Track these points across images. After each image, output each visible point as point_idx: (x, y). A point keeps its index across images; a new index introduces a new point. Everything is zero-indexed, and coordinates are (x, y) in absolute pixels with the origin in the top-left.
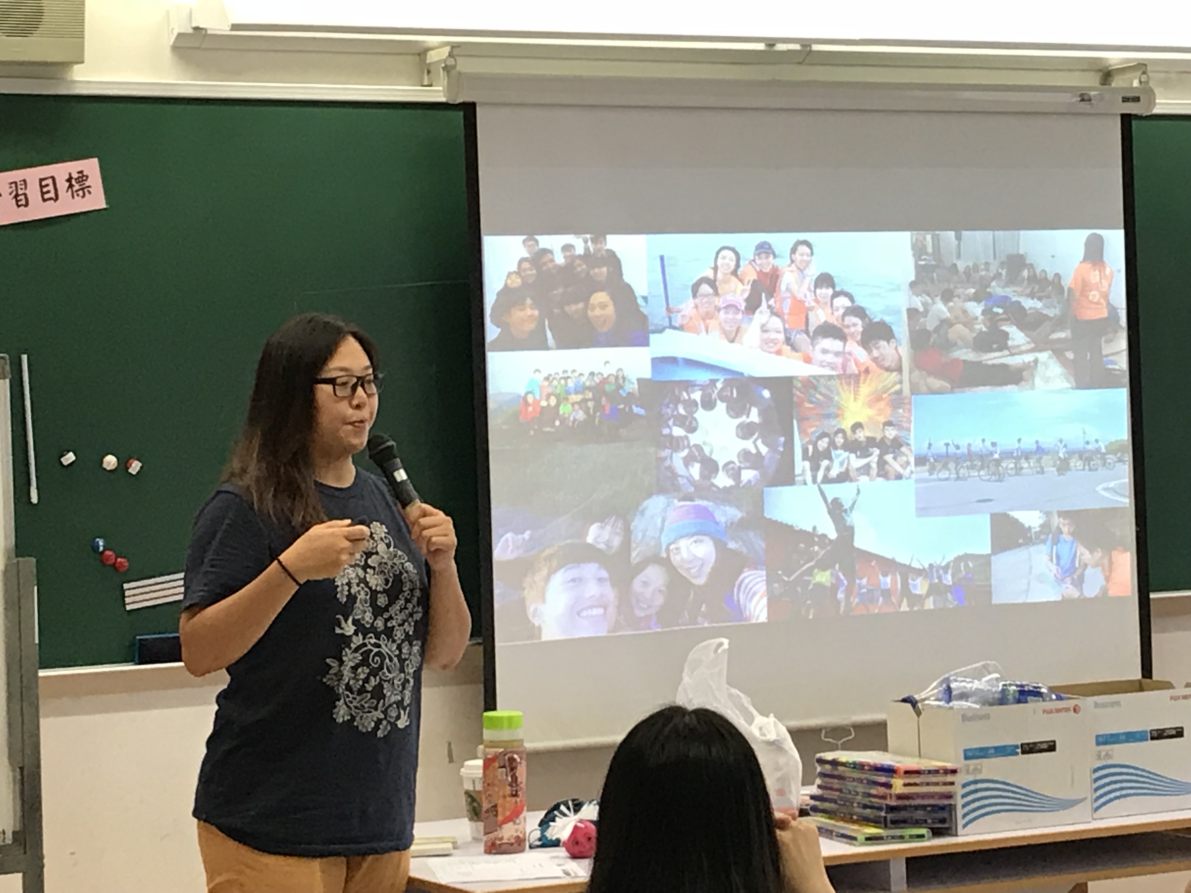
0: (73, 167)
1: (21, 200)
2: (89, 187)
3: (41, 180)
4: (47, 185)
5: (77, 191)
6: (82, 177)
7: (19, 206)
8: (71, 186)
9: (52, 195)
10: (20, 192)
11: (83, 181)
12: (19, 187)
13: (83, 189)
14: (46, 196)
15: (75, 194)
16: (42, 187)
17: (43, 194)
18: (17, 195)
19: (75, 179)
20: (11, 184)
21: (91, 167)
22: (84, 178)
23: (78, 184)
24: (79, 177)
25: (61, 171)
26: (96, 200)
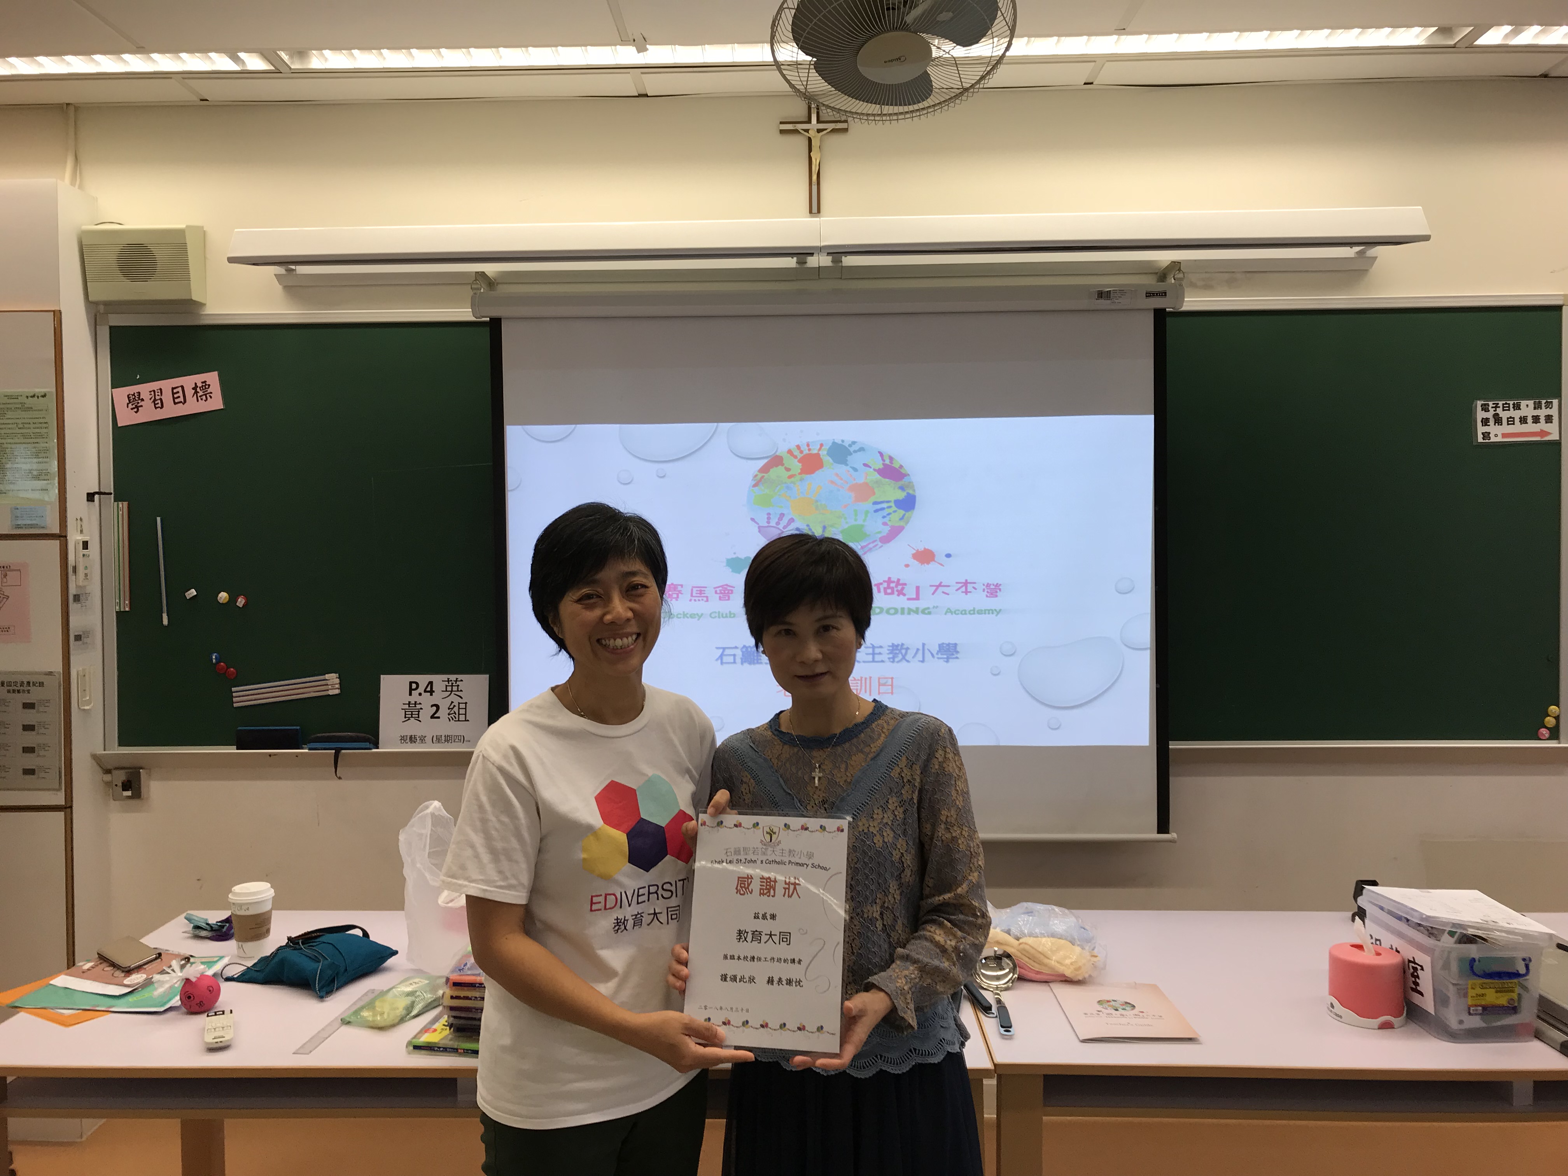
0: (198, 379)
1: (158, 404)
2: (211, 393)
3: (173, 389)
4: (178, 392)
5: (200, 396)
6: (205, 385)
8: (196, 392)
9: (182, 399)
10: (157, 397)
12: (156, 394)
14: (176, 401)
15: (199, 398)
16: (173, 394)
17: (174, 399)
18: (155, 400)
19: (200, 387)
20: (150, 392)
21: (212, 378)
22: (207, 387)
23: (202, 391)
24: (203, 386)
25: (188, 381)
26: (216, 402)
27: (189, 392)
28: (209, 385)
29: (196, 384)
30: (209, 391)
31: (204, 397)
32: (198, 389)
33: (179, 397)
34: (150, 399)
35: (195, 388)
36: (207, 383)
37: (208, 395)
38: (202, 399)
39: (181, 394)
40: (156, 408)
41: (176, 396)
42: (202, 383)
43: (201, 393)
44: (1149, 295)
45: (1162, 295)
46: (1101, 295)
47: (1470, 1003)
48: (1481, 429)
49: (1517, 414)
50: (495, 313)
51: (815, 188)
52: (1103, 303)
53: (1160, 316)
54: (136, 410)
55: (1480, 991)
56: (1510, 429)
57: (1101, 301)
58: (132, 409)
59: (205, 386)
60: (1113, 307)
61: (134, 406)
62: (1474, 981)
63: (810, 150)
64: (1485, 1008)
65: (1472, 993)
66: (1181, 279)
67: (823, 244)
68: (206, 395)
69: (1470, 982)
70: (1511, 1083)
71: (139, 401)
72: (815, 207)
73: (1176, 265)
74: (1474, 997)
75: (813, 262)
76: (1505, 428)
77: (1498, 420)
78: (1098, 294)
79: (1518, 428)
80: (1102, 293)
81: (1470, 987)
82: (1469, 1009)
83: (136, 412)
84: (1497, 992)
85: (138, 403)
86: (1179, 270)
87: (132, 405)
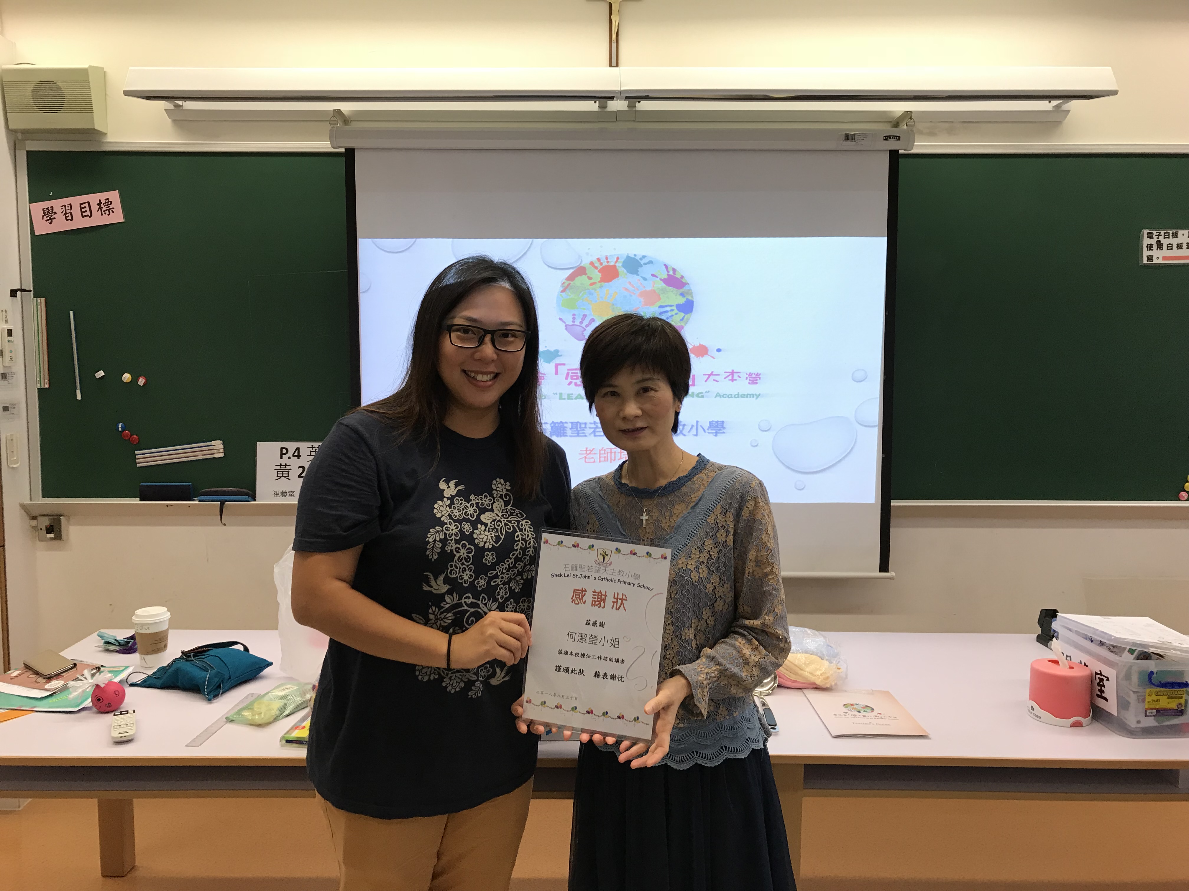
0: (102, 196)
1: (68, 216)
2: (113, 208)
3: (81, 204)
4: (85, 207)
5: (104, 211)
8: (101, 208)
9: (88, 213)
10: (68, 211)
11: (108, 205)
12: (67, 208)
14: (84, 214)
16: (81, 208)
17: (82, 212)
18: (66, 214)
19: (104, 204)
20: (62, 206)
21: (114, 196)
22: (110, 203)
23: (106, 207)
24: (106, 203)
25: (94, 198)
26: (117, 217)
27: (95, 208)
28: (111, 202)
29: (100, 200)
30: (111, 206)
31: (107, 212)
32: (102, 205)
33: (86, 211)
34: (62, 212)
35: (100, 204)
36: (110, 200)
37: (110, 210)
38: (105, 213)
39: (87, 209)
40: (67, 220)
41: (83, 210)
42: (106, 200)
43: (104, 208)
44: (887, 138)
45: (897, 139)
46: (847, 137)
47: (1146, 707)
48: (1146, 253)
49: (1174, 241)
50: (350, 145)
51: (614, 45)
52: (850, 145)
53: (894, 155)
54: (50, 221)
55: (1154, 697)
56: (1170, 253)
57: (848, 143)
58: (47, 221)
59: (108, 202)
60: (859, 148)
61: (48, 218)
62: (1150, 690)
63: (611, 14)
64: (1158, 711)
65: (1148, 699)
66: (913, 126)
67: (623, 89)
68: (109, 210)
69: (1148, 690)
70: (1178, 770)
71: (53, 214)
72: (614, 61)
73: (908, 115)
74: (1150, 702)
75: (613, 106)
76: (1165, 252)
77: (1160, 246)
78: (845, 137)
79: (1175, 252)
80: (848, 136)
81: (1147, 694)
82: (1146, 711)
83: (50, 223)
84: (1168, 698)
85: (52, 216)
86: (911, 118)
87: (47, 217)
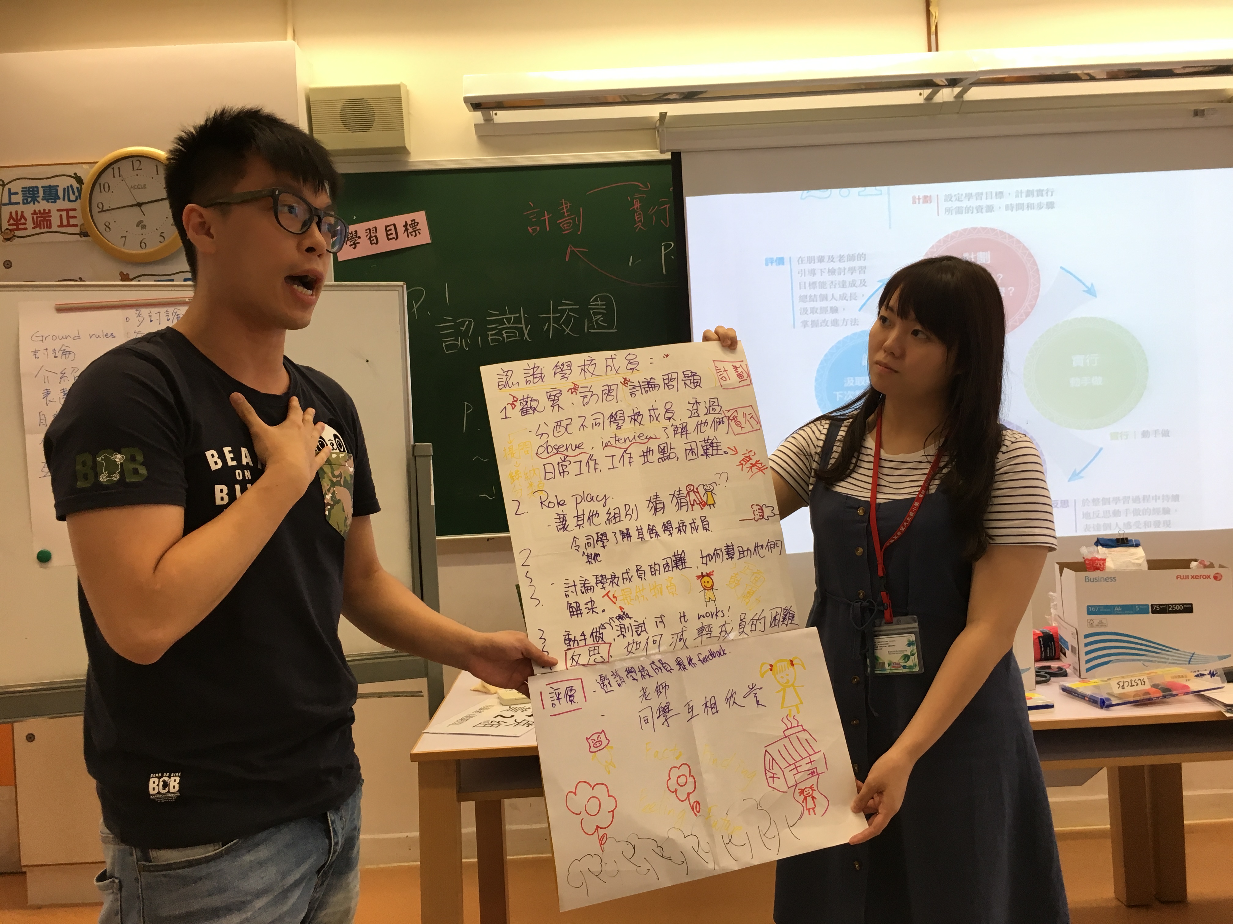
0: (408, 217)
1: (373, 240)
2: (420, 229)
3: (386, 227)
4: (391, 230)
5: (410, 233)
6: (414, 223)
7: (372, 244)
8: (407, 229)
9: (394, 236)
10: (373, 235)
11: (415, 226)
12: (372, 232)
13: (415, 231)
14: (390, 237)
15: (409, 235)
16: (387, 231)
17: (387, 235)
18: (371, 237)
19: (410, 225)
20: (366, 230)
21: (420, 217)
22: (416, 224)
23: (412, 228)
24: (412, 224)
25: (400, 220)
26: (424, 238)
27: (401, 229)
28: (418, 223)
29: (406, 222)
30: (418, 228)
31: (414, 234)
32: (408, 227)
33: (392, 234)
34: (367, 236)
35: (405, 226)
36: (416, 221)
37: (417, 232)
38: (412, 235)
39: (393, 231)
41: (389, 233)
42: (412, 221)
43: (411, 230)
50: (676, 148)
51: (933, 37)
52: (1198, 121)
54: (353, 246)
58: (350, 246)
61: (352, 243)
63: (928, 6)
71: (357, 239)
75: (939, 97)
80: (1197, 112)
83: (354, 248)
